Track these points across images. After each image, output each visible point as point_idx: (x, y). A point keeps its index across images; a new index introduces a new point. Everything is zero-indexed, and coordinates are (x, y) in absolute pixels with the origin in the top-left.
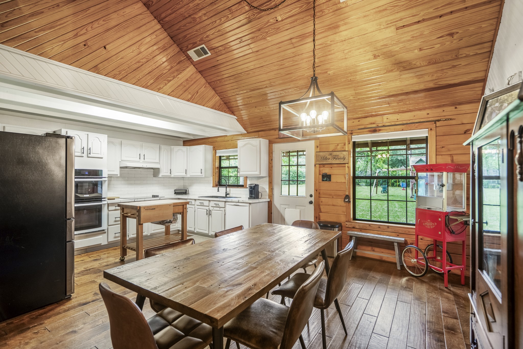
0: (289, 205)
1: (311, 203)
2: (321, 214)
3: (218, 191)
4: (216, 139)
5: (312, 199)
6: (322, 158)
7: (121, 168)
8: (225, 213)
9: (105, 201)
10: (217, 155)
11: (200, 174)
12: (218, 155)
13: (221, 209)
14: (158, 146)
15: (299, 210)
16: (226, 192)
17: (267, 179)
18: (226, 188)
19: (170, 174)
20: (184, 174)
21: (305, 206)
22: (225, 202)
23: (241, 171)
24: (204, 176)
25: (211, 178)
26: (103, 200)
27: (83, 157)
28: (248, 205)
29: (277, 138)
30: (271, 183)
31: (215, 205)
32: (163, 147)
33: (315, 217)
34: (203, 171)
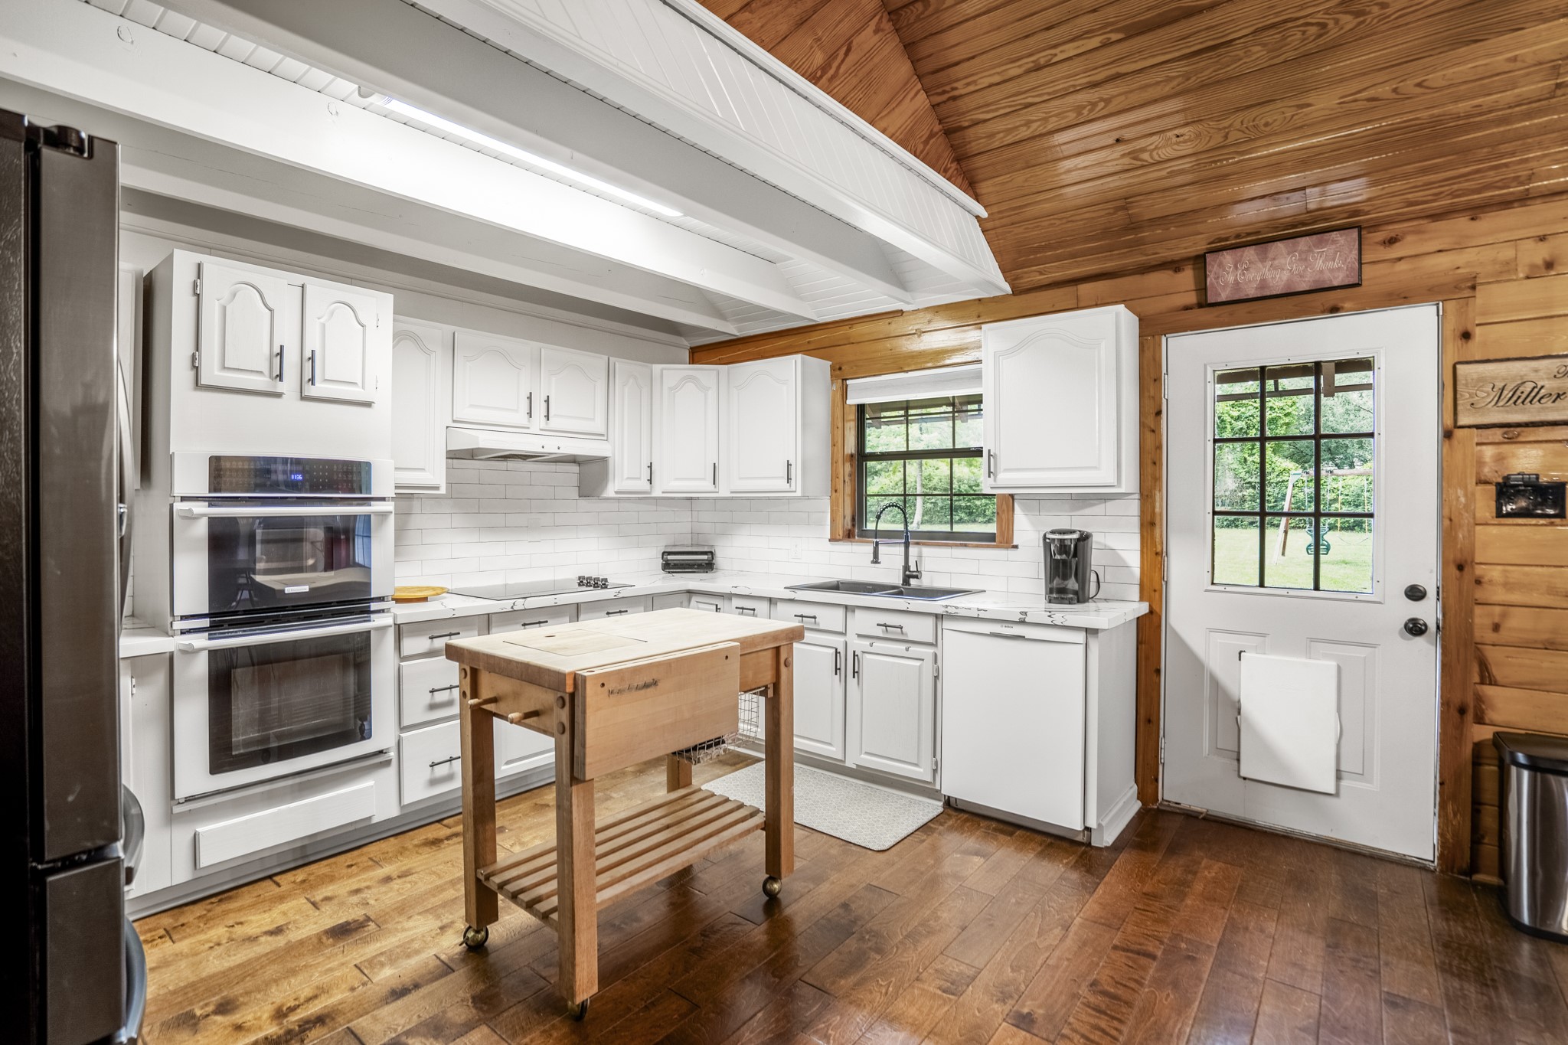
0: (1263, 635)
1: (1415, 628)
2: (1489, 691)
3: (876, 560)
4: (844, 331)
5: (1428, 611)
6: (1507, 394)
7: (453, 455)
8: (938, 670)
9: (383, 611)
10: (849, 402)
11: (782, 484)
12: (853, 400)
13: (915, 650)
14: (600, 361)
15: (1333, 664)
16: (906, 567)
17: (1133, 507)
18: (907, 545)
19: (646, 486)
20: (707, 485)
21: (1373, 646)
22: (939, 617)
23: (1006, 470)
24: (799, 493)
25: (825, 504)
26: (374, 606)
27: (279, 395)
28: (1080, 637)
29: (1187, 308)
30: (1150, 524)
31: (879, 632)
32: (621, 365)
33: (1445, 704)
34: (797, 472)
